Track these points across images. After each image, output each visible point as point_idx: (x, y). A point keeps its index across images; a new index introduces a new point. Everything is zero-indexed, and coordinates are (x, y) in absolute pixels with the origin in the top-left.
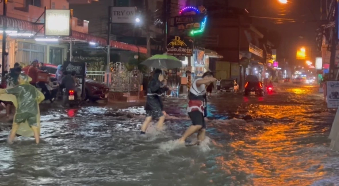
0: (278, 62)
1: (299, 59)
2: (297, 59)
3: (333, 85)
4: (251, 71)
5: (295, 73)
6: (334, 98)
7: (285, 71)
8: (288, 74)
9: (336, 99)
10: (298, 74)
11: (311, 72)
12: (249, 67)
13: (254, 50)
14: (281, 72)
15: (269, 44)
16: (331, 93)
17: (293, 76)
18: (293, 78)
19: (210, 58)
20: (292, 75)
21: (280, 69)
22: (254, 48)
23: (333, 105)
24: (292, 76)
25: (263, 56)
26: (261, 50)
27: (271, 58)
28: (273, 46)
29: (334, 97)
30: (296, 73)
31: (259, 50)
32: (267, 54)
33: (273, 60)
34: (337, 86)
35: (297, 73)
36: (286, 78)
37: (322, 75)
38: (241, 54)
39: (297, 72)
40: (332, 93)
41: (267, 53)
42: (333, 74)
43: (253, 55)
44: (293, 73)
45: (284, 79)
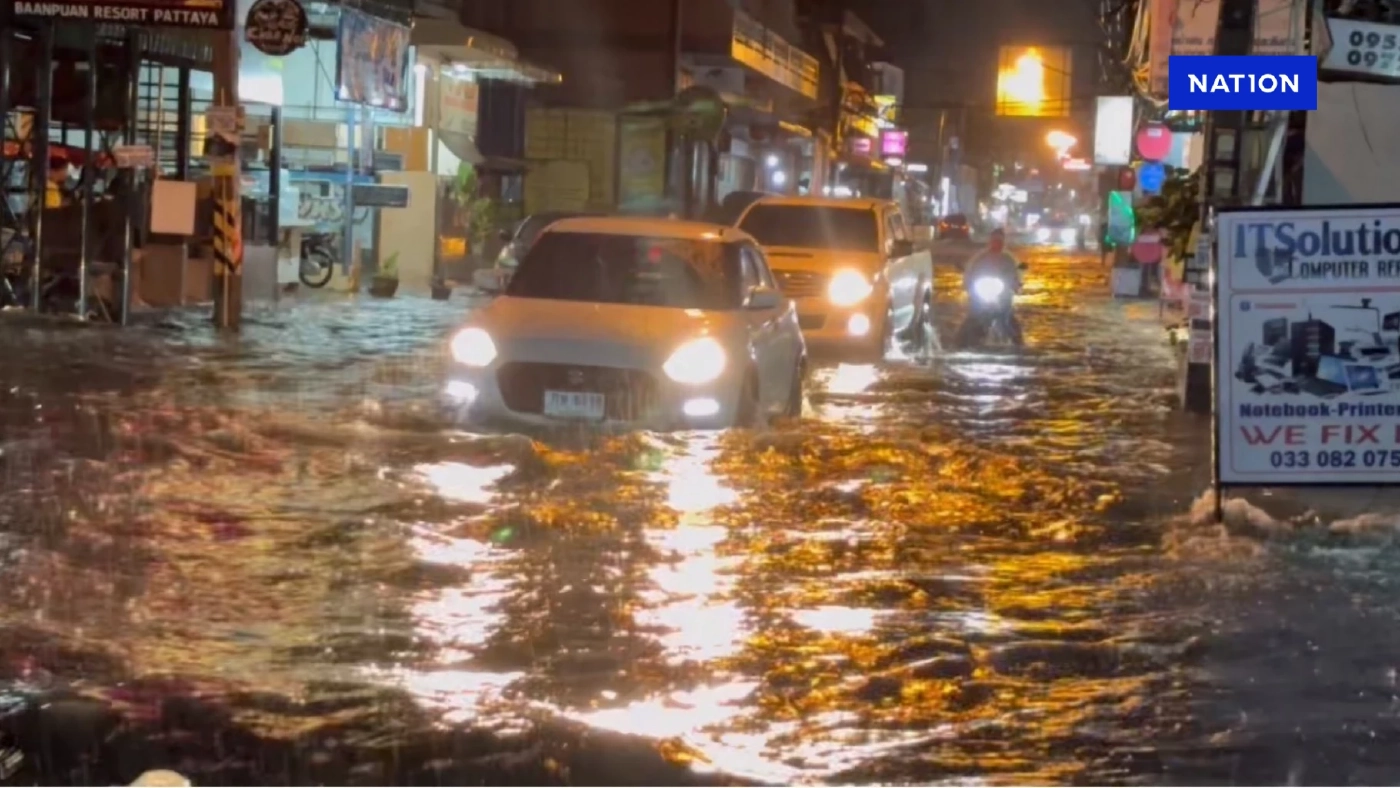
0: (906, 134)
1: (1009, 113)
2: (999, 112)
3: (1284, 256)
4: (752, 169)
5: (996, 194)
6: (1290, 388)
7: (945, 184)
8: (956, 196)
9: (1306, 399)
10: (1008, 202)
11: (1073, 193)
12: (738, 148)
13: (766, 57)
14: (924, 185)
15: (854, 29)
16: (1258, 338)
17: (983, 209)
18: (984, 217)
19: (483, 83)
20: (981, 205)
21: (922, 168)
22: (765, 42)
23: (1276, 459)
24: (977, 206)
25: (820, 93)
26: (807, 56)
27: (871, 111)
28: (879, 42)
29: (1287, 370)
30: (1001, 192)
31: (795, 56)
32: (844, 84)
33: (880, 122)
34: (1317, 259)
35: (1003, 198)
36: (951, 219)
37: (1127, 195)
38: (687, 72)
39: (1005, 191)
40: (1272, 334)
41: (843, 74)
42: (1234, 164)
43: (755, 81)
44: (984, 191)
45: (935, 221)
